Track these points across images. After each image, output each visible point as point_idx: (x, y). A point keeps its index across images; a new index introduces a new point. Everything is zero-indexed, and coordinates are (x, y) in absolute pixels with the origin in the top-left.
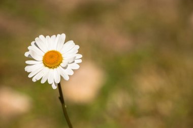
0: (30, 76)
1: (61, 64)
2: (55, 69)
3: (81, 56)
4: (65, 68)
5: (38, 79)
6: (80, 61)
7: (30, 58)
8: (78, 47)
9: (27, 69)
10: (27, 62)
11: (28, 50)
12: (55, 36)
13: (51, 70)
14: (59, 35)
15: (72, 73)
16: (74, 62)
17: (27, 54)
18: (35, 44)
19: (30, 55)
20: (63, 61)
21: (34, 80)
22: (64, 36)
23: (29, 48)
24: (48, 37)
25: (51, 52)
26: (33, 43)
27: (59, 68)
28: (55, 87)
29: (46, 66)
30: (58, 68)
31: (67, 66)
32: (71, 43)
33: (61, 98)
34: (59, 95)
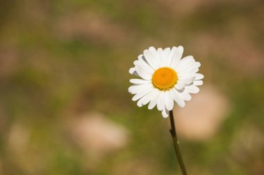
0: (134, 99)
1: (176, 86)
2: (167, 92)
3: (202, 76)
4: (181, 91)
5: (145, 104)
6: (201, 83)
7: (136, 76)
8: (198, 64)
9: (131, 90)
10: (132, 81)
11: (134, 66)
12: (169, 48)
13: (163, 92)
14: (174, 48)
15: (189, 98)
16: (192, 84)
17: (131, 71)
18: (143, 58)
19: (135, 72)
20: (178, 82)
21: (139, 104)
22: (181, 49)
23: (135, 63)
24: (160, 49)
25: (163, 69)
26: (140, 57)
27: (173, 91)
28: (165, 115)
29: (156, 87)
30: (171, 90)
31: (184, 89)
32: (190, 59)
33: (173, 131)
34: (170, 127)
